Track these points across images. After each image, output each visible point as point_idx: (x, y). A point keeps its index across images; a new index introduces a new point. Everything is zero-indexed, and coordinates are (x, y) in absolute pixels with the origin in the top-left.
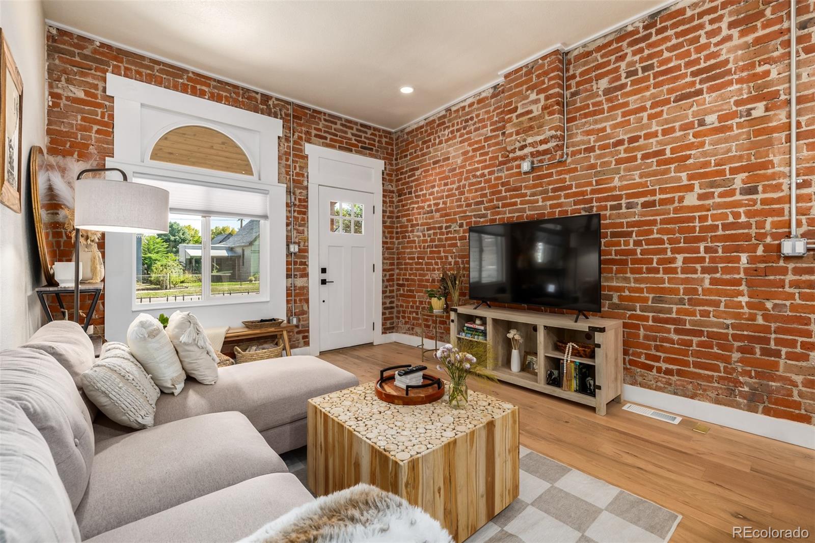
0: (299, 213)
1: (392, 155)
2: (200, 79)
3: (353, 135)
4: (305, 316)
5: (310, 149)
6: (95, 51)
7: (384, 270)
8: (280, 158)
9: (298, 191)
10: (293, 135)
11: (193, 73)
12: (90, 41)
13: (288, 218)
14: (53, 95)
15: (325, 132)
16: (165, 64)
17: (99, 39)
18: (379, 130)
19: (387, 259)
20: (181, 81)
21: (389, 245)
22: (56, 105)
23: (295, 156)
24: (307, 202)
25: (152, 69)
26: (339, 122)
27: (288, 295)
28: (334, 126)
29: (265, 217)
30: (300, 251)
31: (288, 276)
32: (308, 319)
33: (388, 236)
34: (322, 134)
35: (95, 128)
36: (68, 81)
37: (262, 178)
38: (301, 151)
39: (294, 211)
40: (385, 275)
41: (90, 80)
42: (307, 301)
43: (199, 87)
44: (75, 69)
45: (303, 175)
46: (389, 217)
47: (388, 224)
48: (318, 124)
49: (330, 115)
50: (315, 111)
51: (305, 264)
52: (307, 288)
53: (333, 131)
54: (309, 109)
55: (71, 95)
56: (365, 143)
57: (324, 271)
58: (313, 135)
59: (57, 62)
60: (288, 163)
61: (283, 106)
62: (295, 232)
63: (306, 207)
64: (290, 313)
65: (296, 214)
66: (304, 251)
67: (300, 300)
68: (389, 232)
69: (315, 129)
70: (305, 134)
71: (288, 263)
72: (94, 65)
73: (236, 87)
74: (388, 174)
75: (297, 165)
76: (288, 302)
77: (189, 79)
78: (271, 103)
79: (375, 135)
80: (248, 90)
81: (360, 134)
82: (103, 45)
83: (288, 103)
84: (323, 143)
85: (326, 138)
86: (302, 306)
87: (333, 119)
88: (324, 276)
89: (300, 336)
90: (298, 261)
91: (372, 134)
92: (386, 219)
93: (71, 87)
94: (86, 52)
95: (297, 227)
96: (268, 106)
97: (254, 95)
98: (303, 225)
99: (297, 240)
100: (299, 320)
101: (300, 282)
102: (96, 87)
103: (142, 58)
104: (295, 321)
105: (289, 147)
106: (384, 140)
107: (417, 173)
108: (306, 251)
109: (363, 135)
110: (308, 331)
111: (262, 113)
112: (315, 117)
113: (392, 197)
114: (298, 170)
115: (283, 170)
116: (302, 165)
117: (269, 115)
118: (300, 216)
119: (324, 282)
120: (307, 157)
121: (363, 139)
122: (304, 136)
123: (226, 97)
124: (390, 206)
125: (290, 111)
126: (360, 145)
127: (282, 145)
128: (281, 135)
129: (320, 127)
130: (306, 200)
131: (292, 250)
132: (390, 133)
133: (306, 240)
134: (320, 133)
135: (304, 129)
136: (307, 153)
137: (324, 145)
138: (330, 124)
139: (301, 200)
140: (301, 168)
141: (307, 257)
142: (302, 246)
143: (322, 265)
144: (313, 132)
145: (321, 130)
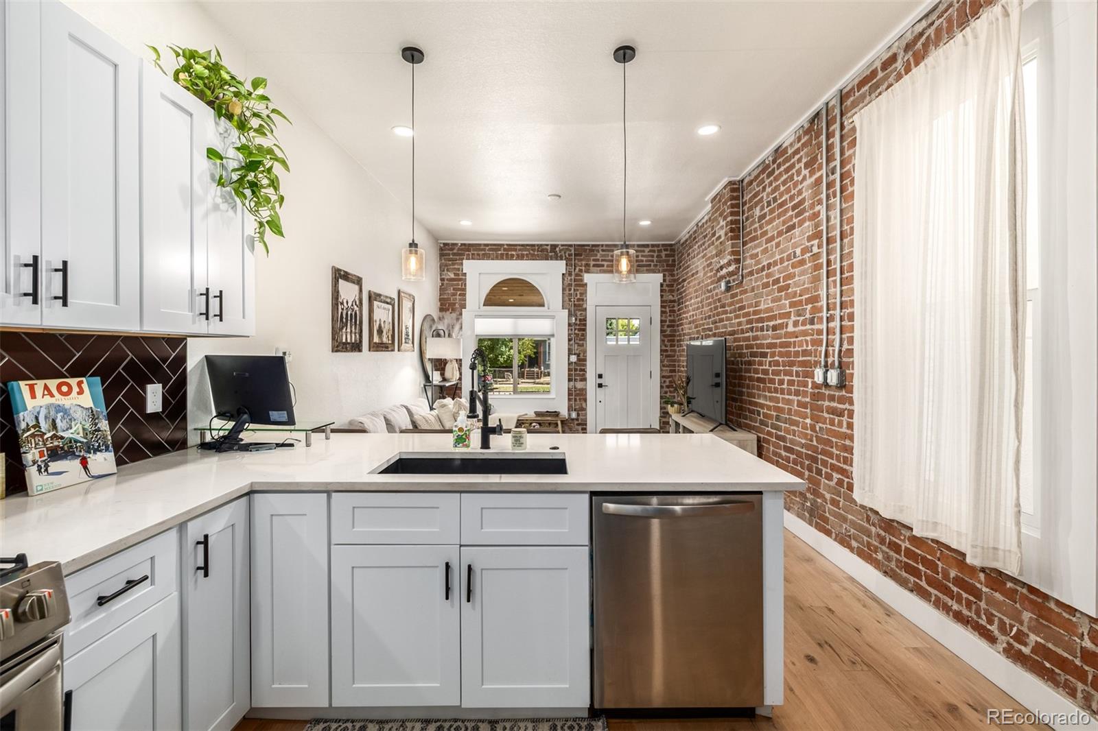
0: (579, 330)
1: (674, 266)
2: (512, 247)
4: (583, 412)
5: (587, 278)
6: (459, 249)
7: (662, 377)
8: (564, 290)
9: (579, 313)
10: (575, 269)
11: (507, 245)
12: (456, 244)
13: (569, 335)
14: (442, 280)
15: (602, 260)
16: (491, 245)
17: (460, 242)
18: (658, 246)
19: (667, 366)
20: (500, 252)
21: (669, 353)
22: (442, 284)
23: (576, 285)
24: (586, 321)
25: (484, 250)
26: (615, 249)
27: (569, 394)
29: (553, 336)
30: (579, 360)
31: (570, 380)
32: (586, 414)
33: (669, 344)
34: (600, 263)
35: (459, 293)
36: (448, 270)
37: (551, 308)
38: (582, 280)
39: (575, 329)
40: (665, 382)
41: (456, 267)
42: (585, 400)
43: (510, 253)
44: (450, 262)
45: (583, 300)
46: (668, 326)
47: (668, 333)
48: (596, 255)
49: (607, 245)
50: (593, 246)
51: (584, 370)
52: (586, 389)
54: (588, 245)
55: (448, 277)
56: (642, 261)
57: (600, 376)
58: (591, 265)
59: (443, 261)
60: (570, 292)
61: (567, 249)
62: (576, 345)
63: (585, 325)
64: (570, 409)
65: (576, 332)
66: (582, 361)
67: (580, 399)
68: (669, 341)
69: (594, 260)
70: (585, 267)
71: (569, 370)
72: (458, 257)
73: (533, 245)
74: (667, 286)
75: (578, 293)
76: (569, 400)
77: (505, 250)
78: (557, 249)
79: (654, 251)
80: (541, 245)
81: (638, 253)
82: (462, 244)
83: (571, 246)
84: (600, 270)
85: (603, 266)
86: (581, 404)
88: (599, 381)
89: (580, 428)
90: (579, 368)
91: (650, 251)
92: (665, 328)
93: (449, 273)
94: (455, 251)
95: (578, 342)
96: (555, 252)
97: (546, 247)
98: (582, 340)
99: (577, 352)
100: (578, 415)
101: (579, 385)
102: (458, 269)
103: (480, 245)
104: (574, 415)
105: (571, 280)
106: (663, 253)
107: (685, 283)
108: (585, 360)
109: (640, 254)
110: (586, 425)
111: (551, 260)
112: (593, 251)
113: (674, 307)
114: (578, 296)
115: (567, 298)
116: (582, 292)
117: (557, 259)
118: (580, 333)
119: (600, 386)
120: (586, 284)
123: (527, 254)
124: (670, 316)
125: (573, 252)
126: (637, 264)
127: (566, 279)
128: (564, 272)
129: (598, 257)
130: (585, 320)
131: (571, 360)
132: (671, 245)
133: (585, 352)
134: (598, 263)
135: (584, 263)
136: (585, 281)
137: (601, 272)
138: (607, 253)
139: (580, 320)
140: (581, 294)
141: (585, 365)
142: (581, 357)
143: (599, 372)
144: (592, 263)
145: (598, 260)
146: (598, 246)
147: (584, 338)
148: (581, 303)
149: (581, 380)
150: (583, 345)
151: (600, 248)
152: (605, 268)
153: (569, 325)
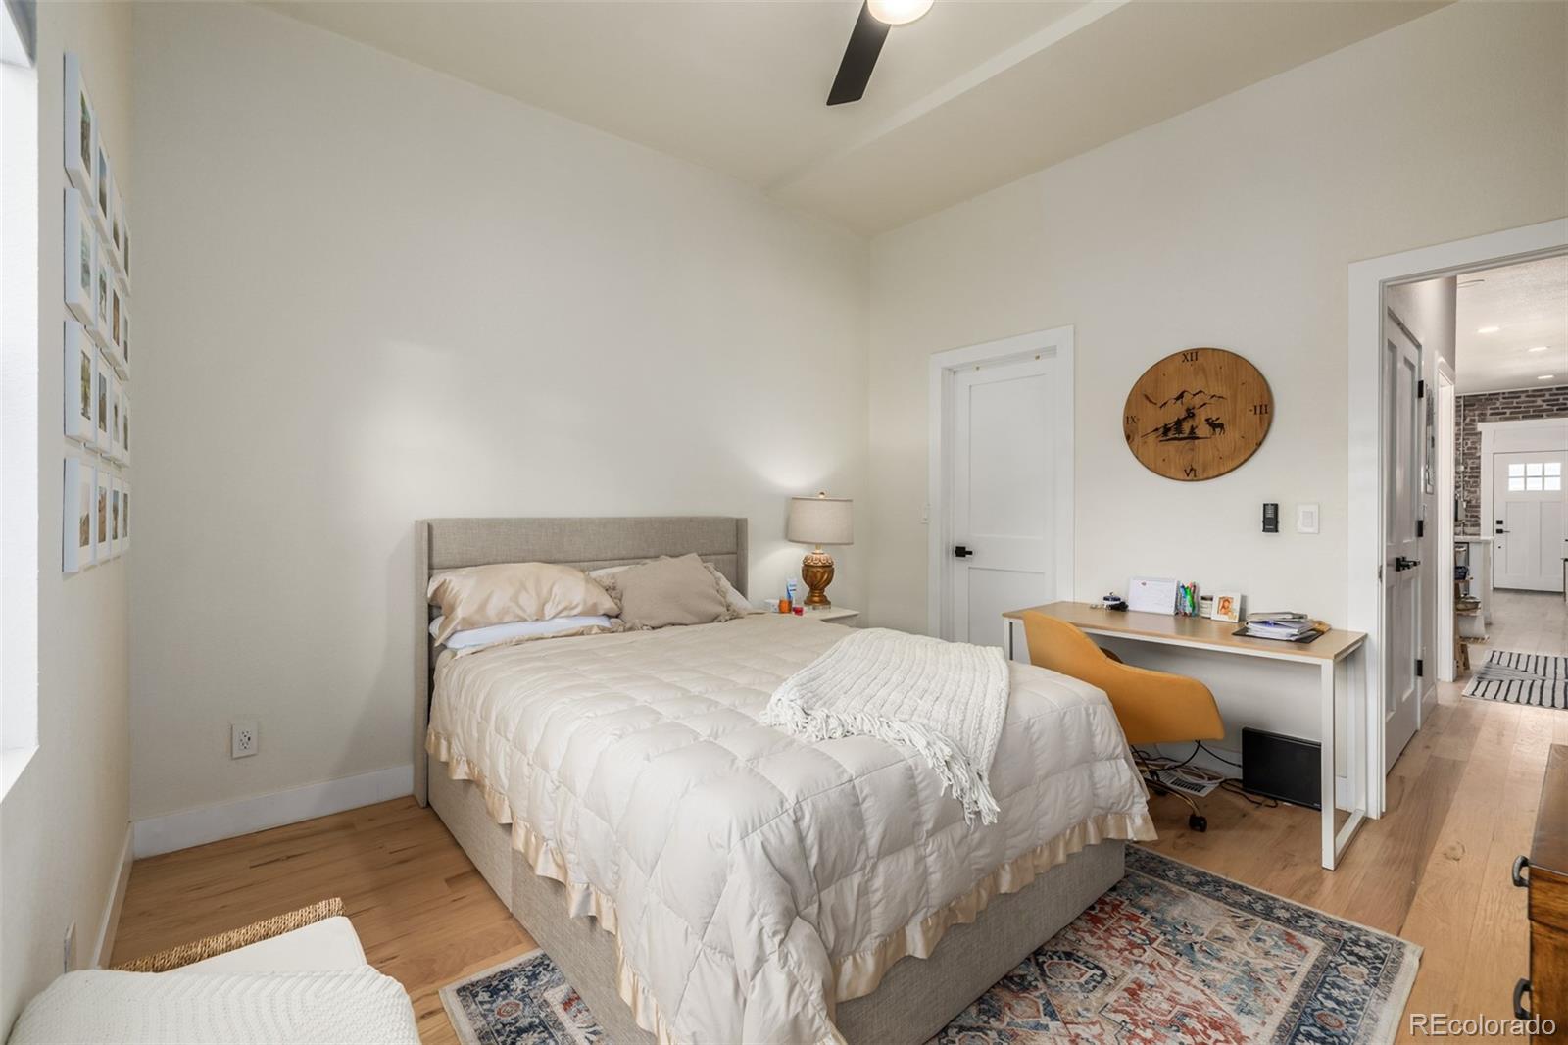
0: (1470, 477)
3: (1544, 401)
5: (1480, 427)
9: (1469, 462)
10: (1464, 419)
13: (1457, 482)
15: (1504, 408)
23: (1467, 435)
26: (1523, 395)
28: (1515, 400)
30: (1470, 506)
34: (1501, 410)
38: (1474, 429)
39: (1465, 477)
45: (1476, 448)
48: (1495, 403)
49: (1510, 393)
50: (1490, 395)
51: (1477, 517)
52: (1479, 534)
53: (1515, 405)
57: (1500, 522)
58: (1486, 414)
60: (1459, 442)
62: (1466, 493)
63: (1479, 472)
65: (1466, 479)
66: (1474, 507)
69: (1489, 409)
70: (1481, 416)
71: (1457, 515)
75: (1469, 442)
81: (1556, 397)
85: (1505, 413)
87: (1515, 395)
88: (1500, 527)
90: (1469, 514)
95: (1467, 489)
98: (1476, 487)
99: (1468, 499)
105: (1460, 430)
109: (1561, 397)
112: (1492, 399)
114: (1470, 445)
116: (1475, 440)
118: (1472, 480)
119: (1500, 532)
120: (1480, 433)
121: (1561, 401)
122: (1476, 418)
125: (1462, 403)
126: (1555, 408)
129: (1498, 405)
130: (1479, 467)
131: (1461, 506)
133: (1478, 498)
134: (1497, 411)
135: (1477, 412)
136: (1479, 430)
137: (1501, 419)
138: (1510, 400)
139: (1471, 468)
140: (1473, 443)
141: (1479, 511)
142: (1473, 502)
143: (1497, 518)
144: (1489, 412)
145: (1498, 408)
146: (1498, 394)
147: (1477, 485)
148: (1473, 451)
149: (1473, 526)
150: (1475, 492)
151: (1502, 396)
152: (1508, 415)
153: (1457, 473)
